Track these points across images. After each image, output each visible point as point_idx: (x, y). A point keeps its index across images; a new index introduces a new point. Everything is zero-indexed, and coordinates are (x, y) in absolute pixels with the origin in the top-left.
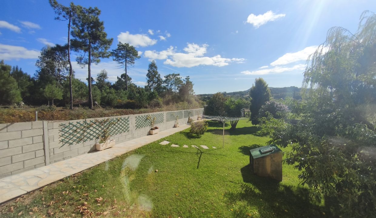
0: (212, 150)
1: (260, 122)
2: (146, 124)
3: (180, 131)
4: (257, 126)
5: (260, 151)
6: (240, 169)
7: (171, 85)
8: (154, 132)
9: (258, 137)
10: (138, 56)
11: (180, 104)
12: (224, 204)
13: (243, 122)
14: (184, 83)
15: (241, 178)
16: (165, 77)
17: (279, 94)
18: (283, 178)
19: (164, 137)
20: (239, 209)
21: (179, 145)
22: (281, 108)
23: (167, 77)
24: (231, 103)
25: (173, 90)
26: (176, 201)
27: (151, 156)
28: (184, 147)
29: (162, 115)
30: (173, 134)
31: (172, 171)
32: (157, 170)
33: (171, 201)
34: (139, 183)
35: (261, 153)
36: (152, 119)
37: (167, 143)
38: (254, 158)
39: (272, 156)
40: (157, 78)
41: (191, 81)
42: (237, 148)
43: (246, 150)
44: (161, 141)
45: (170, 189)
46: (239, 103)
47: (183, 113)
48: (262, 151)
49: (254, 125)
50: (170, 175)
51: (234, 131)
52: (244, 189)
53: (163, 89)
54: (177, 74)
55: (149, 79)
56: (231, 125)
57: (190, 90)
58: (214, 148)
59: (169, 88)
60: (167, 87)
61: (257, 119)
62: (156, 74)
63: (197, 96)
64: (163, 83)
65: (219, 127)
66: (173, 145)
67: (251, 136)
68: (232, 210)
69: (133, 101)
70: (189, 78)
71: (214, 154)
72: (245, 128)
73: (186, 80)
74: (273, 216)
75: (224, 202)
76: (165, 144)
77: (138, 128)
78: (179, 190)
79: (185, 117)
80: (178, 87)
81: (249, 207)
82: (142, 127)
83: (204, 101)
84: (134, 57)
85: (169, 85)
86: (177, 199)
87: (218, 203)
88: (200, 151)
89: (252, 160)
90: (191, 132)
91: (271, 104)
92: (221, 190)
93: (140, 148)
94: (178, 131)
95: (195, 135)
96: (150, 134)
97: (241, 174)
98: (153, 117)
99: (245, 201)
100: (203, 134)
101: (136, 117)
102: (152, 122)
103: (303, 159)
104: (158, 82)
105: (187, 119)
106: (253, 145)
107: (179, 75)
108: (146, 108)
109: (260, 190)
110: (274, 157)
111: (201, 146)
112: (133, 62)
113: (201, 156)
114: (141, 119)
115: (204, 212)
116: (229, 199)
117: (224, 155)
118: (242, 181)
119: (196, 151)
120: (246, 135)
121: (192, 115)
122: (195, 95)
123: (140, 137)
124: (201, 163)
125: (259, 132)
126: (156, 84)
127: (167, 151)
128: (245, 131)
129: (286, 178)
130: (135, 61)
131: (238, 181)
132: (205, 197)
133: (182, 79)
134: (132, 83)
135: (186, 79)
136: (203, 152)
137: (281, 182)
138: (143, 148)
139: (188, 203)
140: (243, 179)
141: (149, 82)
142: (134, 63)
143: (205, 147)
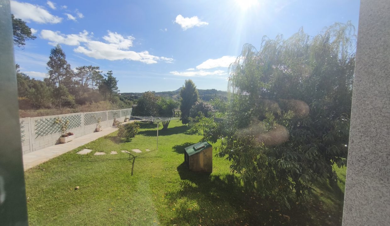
0: (146, 153)
1: (189, 121)
2: (54, 129)
3: (104, 136)
4: (187, 125)
5: (194, 148)
6: (176, 168)
7: (87, 79)
8: (67, 139)
9: (188, 136)
10: (32, 35)
11: (100, 104)
12: (166, 206)
13: (175, 122)
14: (105, 79)
15: (178, 177)
16: (77, 69)
17: (203, 95)
18: (213, 169)
19: (83, 145)
20: (180, 206)
21: (106, 152)
22: (208, 108)
23: (80, 69)
24: (163, 103)
25: (90, 87)
26: (111, 217)
27: (65, 171)
28: (111, 153)
29: (79, 117)
30: (95, 140)
31: (100, 183)
32: (78, 187)
33: (103, 220)
34: (51, 209)
35: (195, 150)
36: (63, 122)
37: (89, 151)
38: (190, 155)
39: (205, 152)
40: (66, 69)
41: (115, 77)
42: (171, 148)
43: (180, 149)
44: (79, 150)
45: (100, 206)
46: (171, 104)
47: (107, 114)
48: (196, 148)
49: (184, 125)
50: (98, 189)
51: (166, 131)
52: (183, 186)
53: (75, 84)
54: (96, 66)
55: (51, 69)
56: (162, 125)
57: (113, 87)
58: (148, 150)
59: (84, 83)
60: (81, 82)
61: (187, 118)
62: (64, 64)
63: (122, 94)
64: (74, 76)
65: (150, 128)
66: (98, 154)
67: (182, 135)
68: (174, 209)
69: (24, 98)
70: (112, 74)
71: (149, 157)
72: (176, 128)
73: (108, 75)
74: (209, 204)
75: (165, 204)
76: (86, 153)
77: (40, 136)
78: (112, 203)
79: (110, 119)
80: (97, 83)
81: (189, 203)
82: (47, 134)
83: (130, 100)
84: (25, 36)
85: (85, 80)
86: (112, 214)
87: (159, 207)
88: (133, 156)
89: (187, 158)
90: (119, 136)
91: (200, 104)
92: (160, 193)
93: (47, 162)
94: (102, 136)
95: (124, 138)
96: (60, 142)
97: (178, 173)
98: (65, 120)
99: (184, 197)
100: (133, 136)
101: (36, 121)
102: (63, 127)
103: (232, 150)
104: (66, 74)
105: (112, 121)
106: (185, 143)
107: (98, 68)
108: (49, 108)
109: (196, 184)
110: (206, 152)
111: (133, 150)
112: (23, 42)
113: (134, 161)
114: (44, 124)
115: (146, 220)
116: (170, 200)
117: (159, 157)
118: (180, 180)
119: (128, 156)
120: (178, 134)
121: (119, 117)
122: (119, 93)
123: (44, 147)
124: (135, 168)
125: (189, 131)
126: (64, 77)
127: (91, 162)
128: (176, 130)
129: (215, 169)
130: (26, 42)
131: (176, 180)
132: (145, 204)
133: (102, 74)
134: (20, 72)
135: (108, 73)
136: (136, 157)
137: (212, 174)
138: (51, 162)
139: (125, 216)
140: (181, 177)
141: (51, 73)
142: (24, 44)
143: (137, 151)
